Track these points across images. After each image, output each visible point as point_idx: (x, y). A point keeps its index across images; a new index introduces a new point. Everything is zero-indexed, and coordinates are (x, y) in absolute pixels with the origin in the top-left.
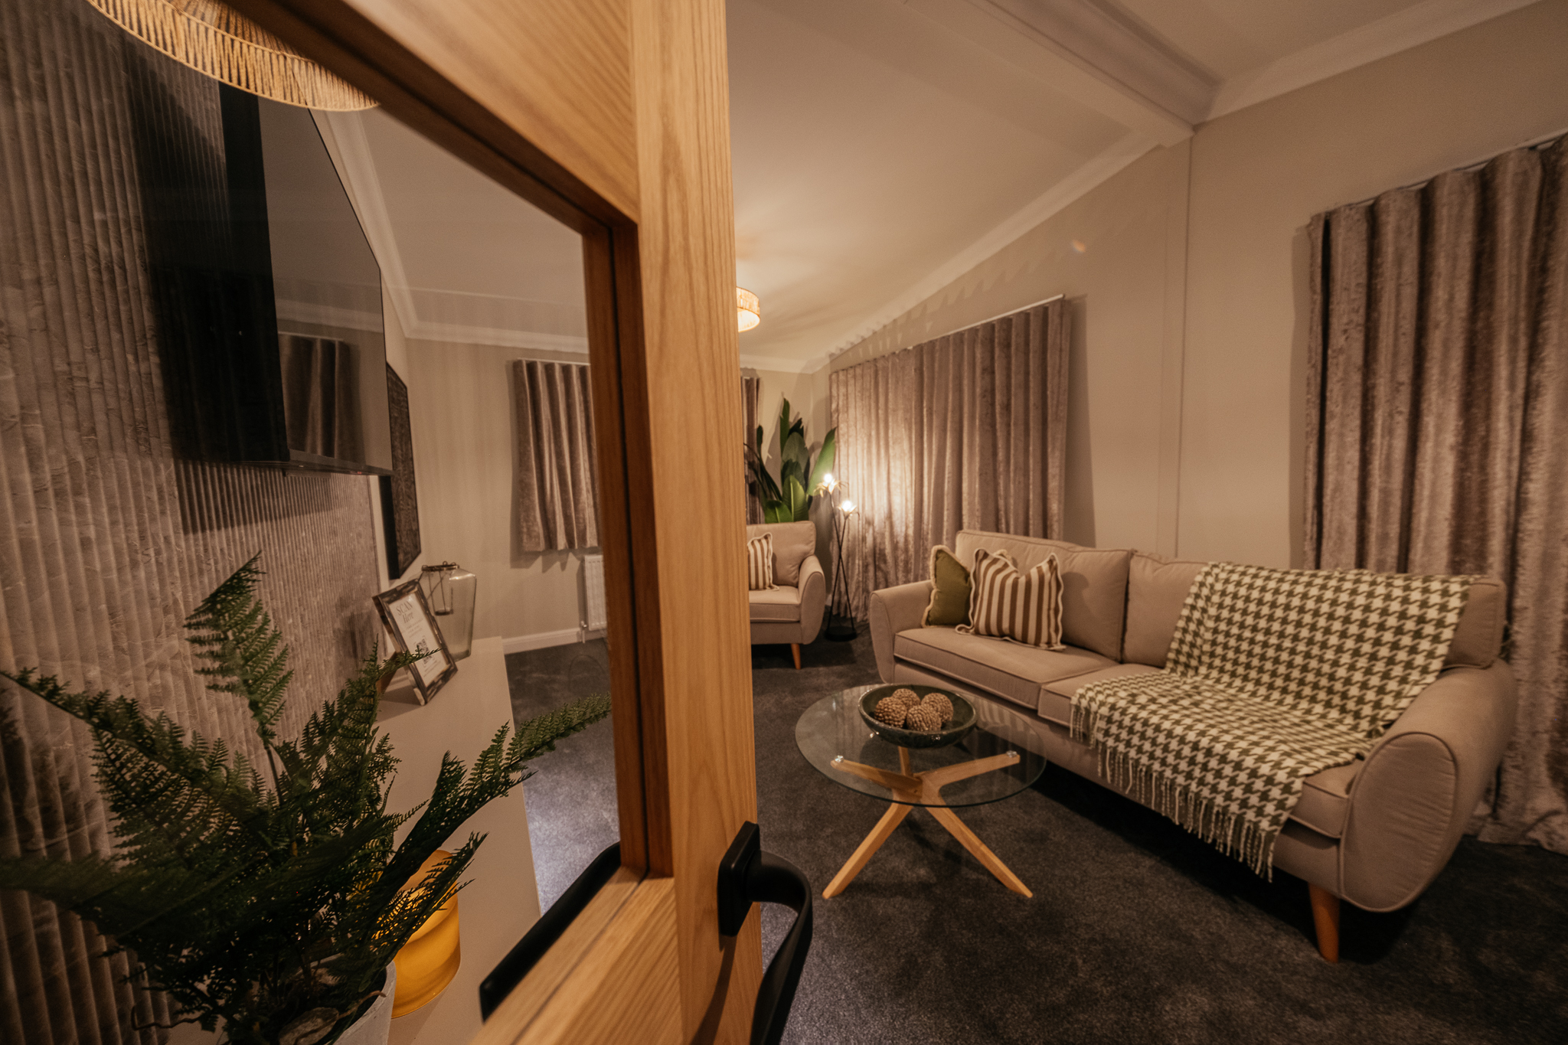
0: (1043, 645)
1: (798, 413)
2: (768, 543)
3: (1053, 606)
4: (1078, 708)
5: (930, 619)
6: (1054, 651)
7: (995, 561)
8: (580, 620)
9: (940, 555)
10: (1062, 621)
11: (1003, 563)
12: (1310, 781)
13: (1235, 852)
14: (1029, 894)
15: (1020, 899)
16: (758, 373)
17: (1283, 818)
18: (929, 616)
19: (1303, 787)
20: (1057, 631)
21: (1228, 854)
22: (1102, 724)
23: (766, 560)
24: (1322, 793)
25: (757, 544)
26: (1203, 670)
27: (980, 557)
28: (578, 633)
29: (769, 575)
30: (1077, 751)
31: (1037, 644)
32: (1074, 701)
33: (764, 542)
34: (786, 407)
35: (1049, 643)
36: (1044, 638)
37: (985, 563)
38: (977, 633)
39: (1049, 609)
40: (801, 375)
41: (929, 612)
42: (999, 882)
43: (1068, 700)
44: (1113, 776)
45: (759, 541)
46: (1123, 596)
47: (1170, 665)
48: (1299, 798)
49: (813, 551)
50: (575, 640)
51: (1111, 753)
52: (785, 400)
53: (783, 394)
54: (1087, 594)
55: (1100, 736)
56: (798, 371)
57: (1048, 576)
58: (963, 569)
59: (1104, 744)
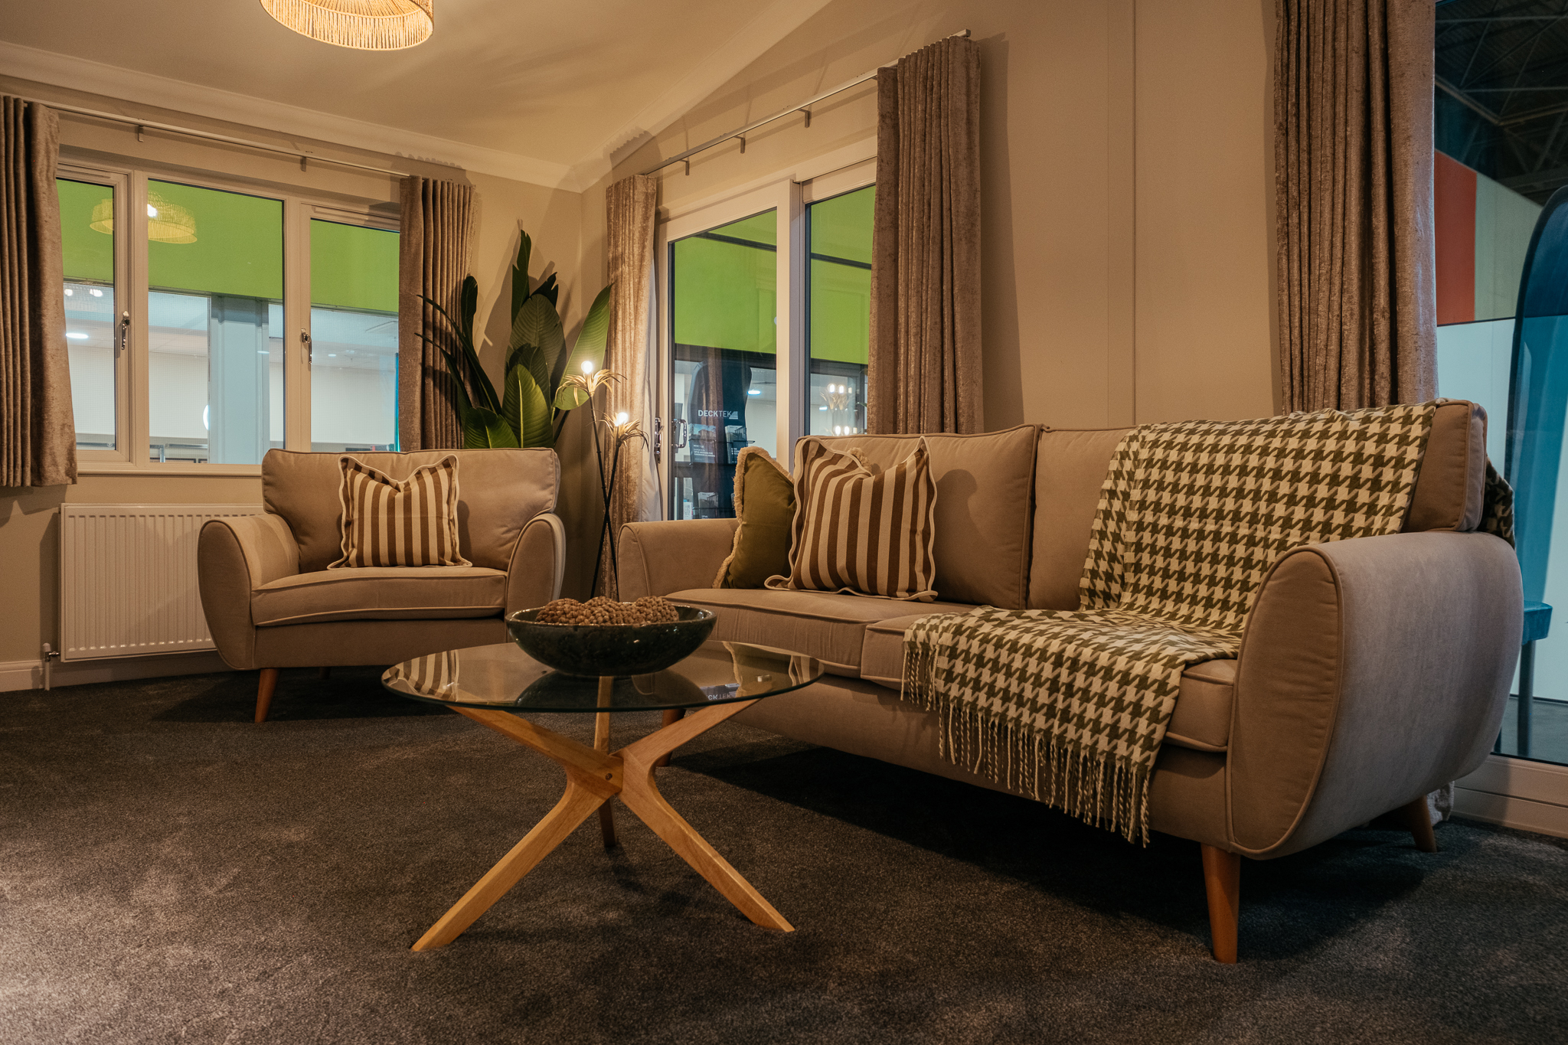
0: (902, 594)
1: (552, 264)
2: (450, 475)
3: (920, 527)
4: (912, 645)
5: (730, 579)
6: (917, 600)
7: (836, 459)
8: (43, 642)
9: (753, 463)
10: (934, 552)
11: (847, 463)
12: (1190, 672)
13: (1106, 821)
14: (787, 928)
15: (769, 933)
16: (468, 176)
17: (1158, 736)
18: (728, 573)
19: (1181, 682)
20: (926, 570)
21: (1097, 825)
22: (942, 662)
23: (445, 506)
24: (1204, 684)
25: (428, 479)
26: (1127, 597)
27: (813, 451)
28: (35, 669)
29: (452, 537)
30: (914, 723)
31: (892, 593)
32: (909, 635)
33: (443, 473)
34: (525, 244)
35: (912, 589)
36: (903, 581)
37: (818, 462)
38: (799, 586)
39: (913, 532)
40: (556, 190)
41: (729, 566)
42: (744, 918)
43: (900, 637)
44: (958, 750)
45: (433, 471)
46: (1028, 501)
47: (1085, 600)
48: (1176, 699)
49: (552, 505)
50: (27, 684)
51: (954, 709)
52: (523, 232)
53: (519, 223)
54: (973, 503)
55: (939, 684)
56: (553, 184)
57: (911, 475)
58: (788, 481)
59: (946, 695)
